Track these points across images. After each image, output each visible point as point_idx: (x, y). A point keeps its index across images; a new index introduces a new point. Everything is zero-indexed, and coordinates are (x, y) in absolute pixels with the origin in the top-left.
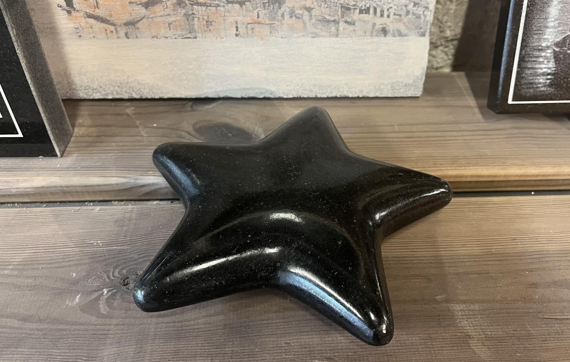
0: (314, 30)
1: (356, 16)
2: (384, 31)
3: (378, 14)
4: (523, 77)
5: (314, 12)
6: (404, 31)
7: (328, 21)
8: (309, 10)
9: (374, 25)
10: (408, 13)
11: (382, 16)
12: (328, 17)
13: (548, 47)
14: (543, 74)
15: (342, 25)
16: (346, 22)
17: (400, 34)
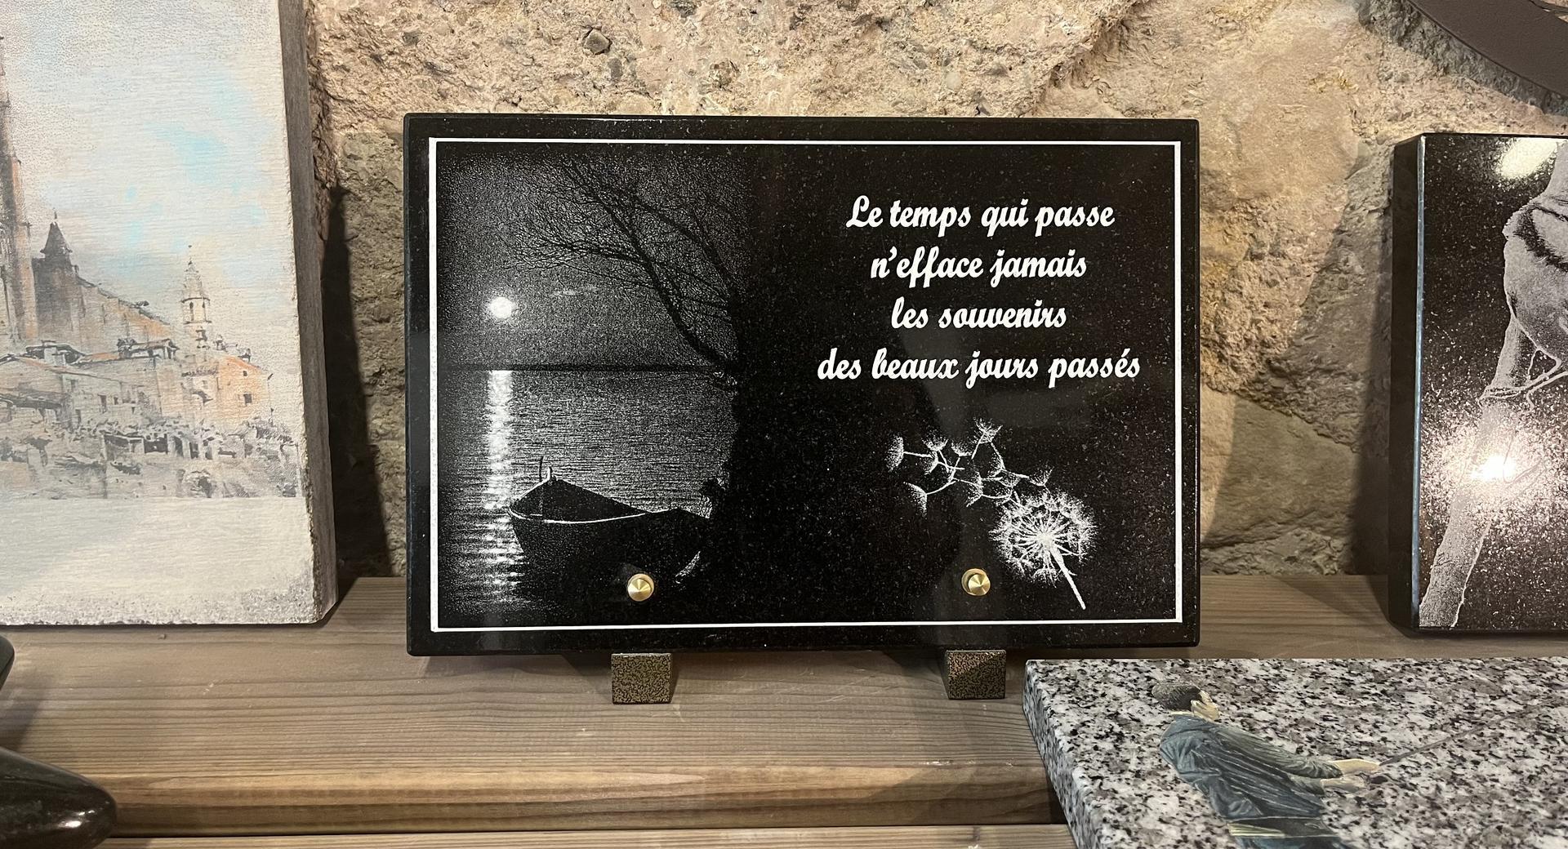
0: (53, 484)
1: (139, 455)
2: (205, 486)
3: (187, 451)
5: (49, 449)
6: (249, 486)
7: (82, 466)
8: (40, 444)
9: (181, 473)
10: (248, 449)
11: (194, 455)
12: (80, 459)
15: (112, 475)
16: (120, 467)
17: (241, 492)
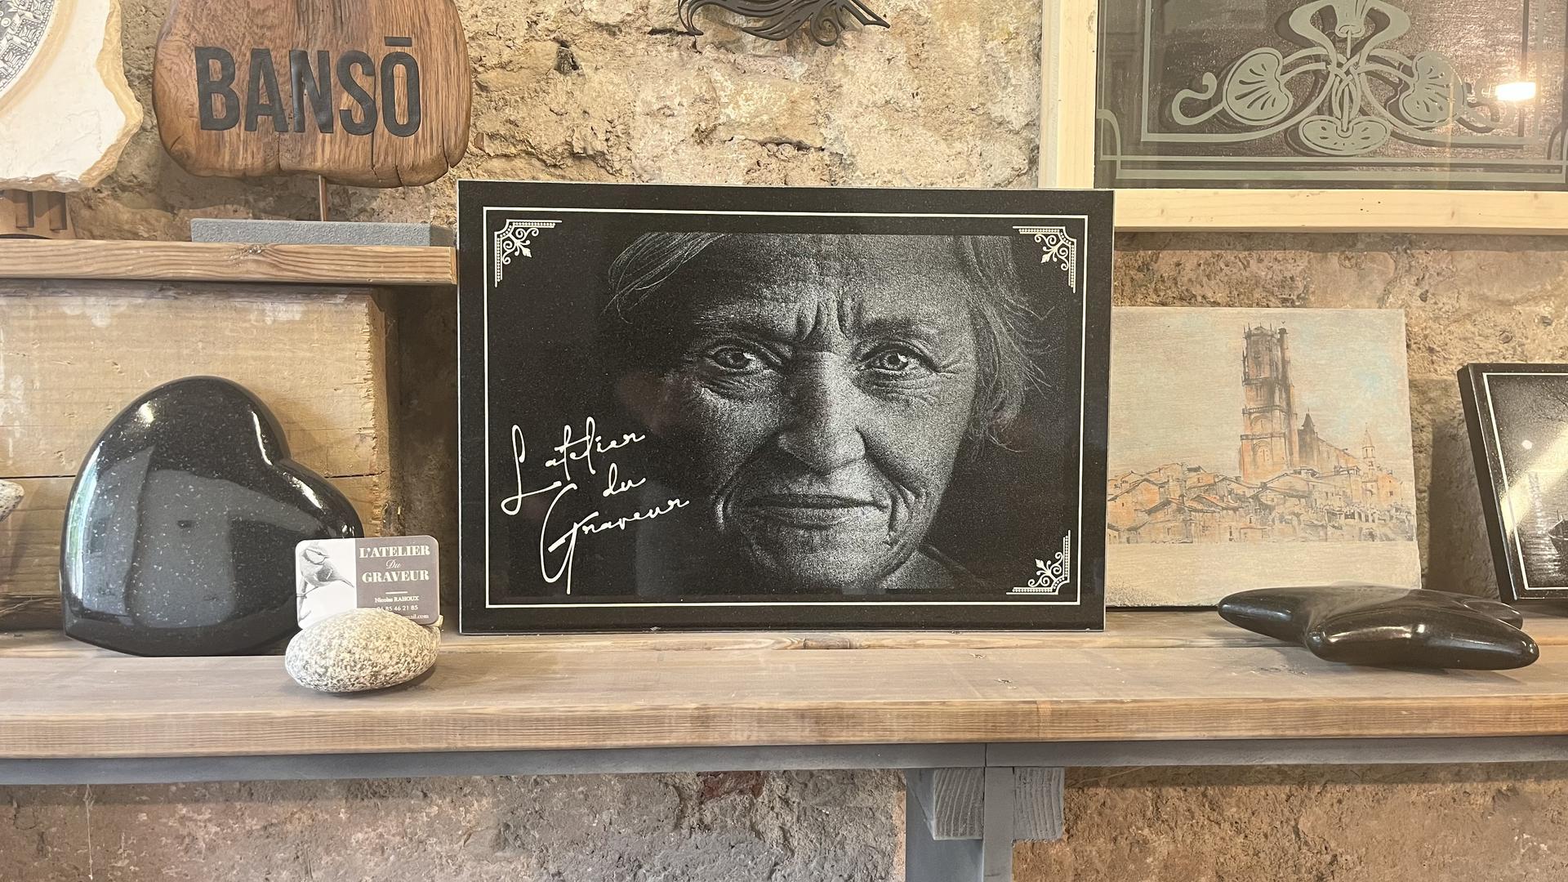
0: (1303, 535)
1: (1342, 520)
2: (1372, 536)
3: (1363, 519)
4: (1531, 564)
5: (1302, 518)
6: (1392, 536)
7: (1316, 526)
8: (1298, 515)
9: (1361, 529)
10: (1391, 517)
11: (1367, 520)
12: (1316, 522)
13: (1545, 535)
14: (1549, 560)
15: (1330, 530)
16: (1334, 527)
17: (1389, 539)
